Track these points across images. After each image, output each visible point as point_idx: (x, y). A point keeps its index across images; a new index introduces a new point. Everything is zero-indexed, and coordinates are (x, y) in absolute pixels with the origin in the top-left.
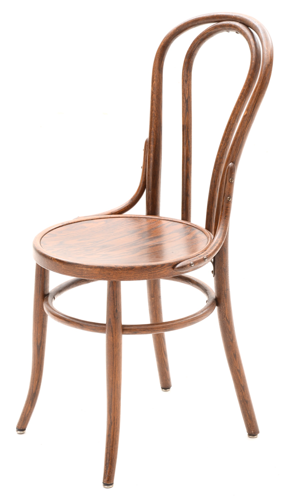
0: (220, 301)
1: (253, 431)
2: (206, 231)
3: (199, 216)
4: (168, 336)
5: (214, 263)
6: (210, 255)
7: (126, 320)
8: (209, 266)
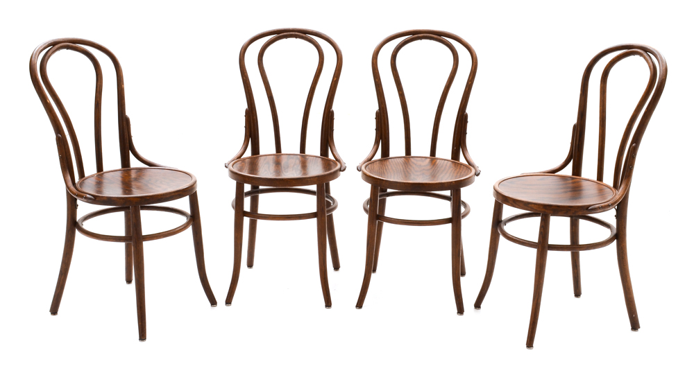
0: (619, 236)
1: (635, 325)
2: (613, 189)
3: (609, 179)
4: (582, 254)
5: (617, 210)
6: (615, 202)
7: (551, 241)
8: (613, 212)
